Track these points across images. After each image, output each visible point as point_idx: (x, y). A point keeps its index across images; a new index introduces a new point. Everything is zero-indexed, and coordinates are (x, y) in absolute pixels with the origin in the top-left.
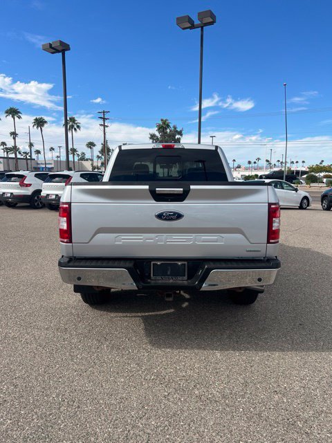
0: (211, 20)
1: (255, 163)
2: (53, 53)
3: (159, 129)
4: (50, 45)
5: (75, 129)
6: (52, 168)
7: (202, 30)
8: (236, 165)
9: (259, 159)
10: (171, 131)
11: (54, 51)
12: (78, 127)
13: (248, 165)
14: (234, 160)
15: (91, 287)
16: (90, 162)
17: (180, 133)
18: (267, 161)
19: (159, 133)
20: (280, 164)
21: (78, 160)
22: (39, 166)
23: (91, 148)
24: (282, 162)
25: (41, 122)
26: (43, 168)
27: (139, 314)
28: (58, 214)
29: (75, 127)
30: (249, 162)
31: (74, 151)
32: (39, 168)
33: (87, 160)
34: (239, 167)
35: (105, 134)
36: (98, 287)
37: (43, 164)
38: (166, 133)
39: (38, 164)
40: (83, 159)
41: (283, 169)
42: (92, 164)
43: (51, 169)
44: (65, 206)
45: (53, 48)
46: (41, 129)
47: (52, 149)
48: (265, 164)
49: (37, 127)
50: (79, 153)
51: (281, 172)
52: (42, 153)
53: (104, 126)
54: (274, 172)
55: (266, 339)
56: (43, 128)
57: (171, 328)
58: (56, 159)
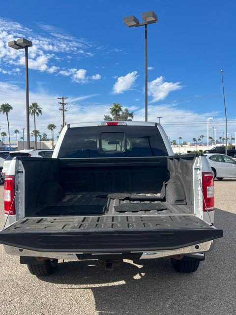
0: (153, 19)
1: (199, 140)
2: (17, 49)
3: (112, 112)
4: (15, 42)
5: (37, 113)
6: (17, 148)
7: (146, 27)
8: (182, 142)
9: (203, 136)
10: (123, 113)
11: (18, 47)
12: (40, 111)
13: (193, 142)
14: (181, 138)
15: (34, 257)
16: (51, 142)
17: (131, 115)
18: (210, 138)
19: (113, 115)
20: (222, 141)
21: (41, 140)
22: (4, 146)
23: (52, 130)
24: (224, 139)
25: (7, 108)
26: (8, 148)
27: (89, 286)
28: (3, 187)
29: (37, 111)
30: (194, 139)
31: (36, 132)
32: (4, 148)
33: (48, 140)
34: (185, 143)
35: (64, 117)
36: (40, 258)
37: (7, 145)
38: (119, 115)
39: (4, 144)
40: (45, 139)
41: (225, 145)
42: (53, 144)
43: (14, 149)
44: (9, 179)
45: (18, 45)
46: (7, 113)
47: (17, 131)
48: (208, 141)
49: (4, 113)
50: (42, 134)
51: (223, 148)
52: (8, 135)
53: (63, 110)
54: (217, 147)
55: (208, 307)
56: (8, 114)
57: (114, 298)
58: (20, 140)
